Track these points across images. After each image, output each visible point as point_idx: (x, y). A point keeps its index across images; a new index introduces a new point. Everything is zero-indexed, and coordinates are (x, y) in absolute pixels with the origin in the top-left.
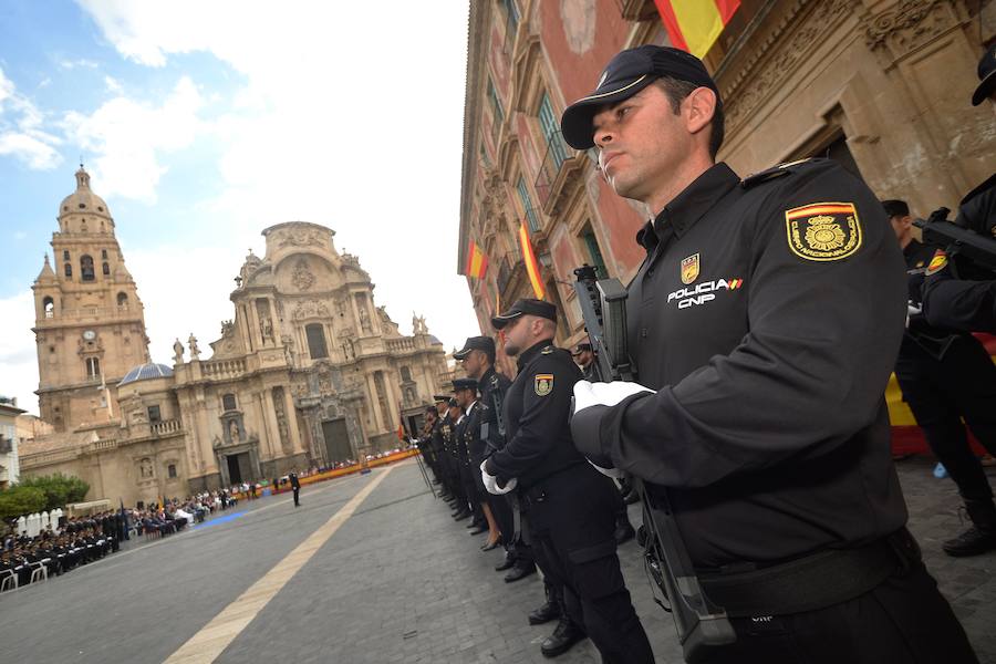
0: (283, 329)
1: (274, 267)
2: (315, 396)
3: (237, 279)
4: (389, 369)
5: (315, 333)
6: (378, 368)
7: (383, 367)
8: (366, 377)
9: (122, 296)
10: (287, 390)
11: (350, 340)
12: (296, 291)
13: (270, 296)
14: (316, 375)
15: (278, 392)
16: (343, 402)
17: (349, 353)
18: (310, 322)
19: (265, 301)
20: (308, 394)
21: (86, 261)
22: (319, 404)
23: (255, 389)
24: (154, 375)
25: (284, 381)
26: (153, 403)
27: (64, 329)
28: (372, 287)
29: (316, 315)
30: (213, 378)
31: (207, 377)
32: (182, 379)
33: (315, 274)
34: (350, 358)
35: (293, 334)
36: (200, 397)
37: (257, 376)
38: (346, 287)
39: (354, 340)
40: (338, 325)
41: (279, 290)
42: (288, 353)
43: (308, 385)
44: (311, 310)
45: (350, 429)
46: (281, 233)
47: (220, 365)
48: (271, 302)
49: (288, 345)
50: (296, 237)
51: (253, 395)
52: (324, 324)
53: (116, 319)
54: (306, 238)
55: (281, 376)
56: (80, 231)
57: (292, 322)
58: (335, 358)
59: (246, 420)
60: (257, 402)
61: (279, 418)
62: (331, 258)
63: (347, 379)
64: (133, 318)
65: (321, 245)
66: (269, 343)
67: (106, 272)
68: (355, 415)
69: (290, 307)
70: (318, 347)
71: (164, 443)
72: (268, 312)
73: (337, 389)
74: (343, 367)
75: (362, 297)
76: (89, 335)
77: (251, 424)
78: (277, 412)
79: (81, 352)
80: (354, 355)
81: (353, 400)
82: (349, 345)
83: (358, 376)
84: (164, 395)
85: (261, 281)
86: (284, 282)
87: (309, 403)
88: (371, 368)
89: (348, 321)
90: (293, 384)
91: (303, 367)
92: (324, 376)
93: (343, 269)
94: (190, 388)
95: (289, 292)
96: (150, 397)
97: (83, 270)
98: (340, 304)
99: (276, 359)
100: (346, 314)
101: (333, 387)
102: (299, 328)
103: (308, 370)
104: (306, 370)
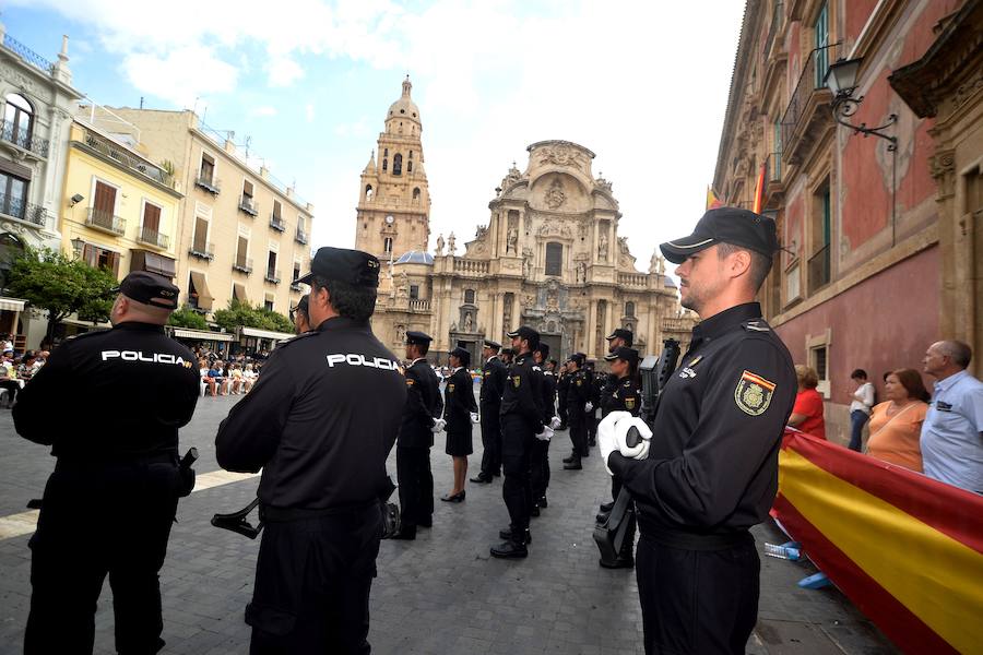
0: (527, 242)
1: (531, 183)
2: (541, 309)
3: (498, 190)
4: (615, 301)
5: (554, 251)
6: (603, 297)
7: (608, 297)
8: (590, 303)
9: (417, 191)
10: (517, 298)
11: (584, 266)
12: (546, 208)
13: (522, 209)
14: (546, 290)
15: (509, 297)
16: (564, 321)
17: (580, 276)
18: (551, 240)
19: (516, 213)
20: (534, 306)
21: (398, 157)
22: (542, 317)
23: (491, 290)
24: (420, 261)
25: (516, 289)
26: (415, 284)
27: (375, 211)
28: (619, 216)
29: (559, 234)
30: (461, 273)
31: (457, 271)
32: (438, 269)
33: (567, 194)
34: (581, 282)
35: (534, 249)
36: (448, 287)
37: (496, 279)
38: (593, 212)
39: (588, 265)
40: (577, 247)
41: (532, 205)
42: (526, 265)
43: (537, 298)
44: (555, 229)
45: (564, 346)
46: (544, 150)
47: (469, 264)
48: (521, 216)
49: (527, 258)
50: (557, 156)
51: (489, 296)
52: (565, 244)
53: (409, 210)
54: (566, 157)
55: (515, 284)
56: (397, 132)
57: (536, 237)
58: (567, 278)
59: (479, 314)
60: (491, 302)
61: (505, 320)
62: (585, 181)
63: (573, 301)
64: (421, 211)
65: (578, 166)
66: (511, 251)
67: (409, 170)
68: (571, 336)
69: (537, 222)
70: (554, 265)
71: (416, 317)
72: (517, 224)
73: (562, 307)
74: (571, 289)
75: (605, 223)
76: (390, 219)
77: (482, 320)
78: (505, 315)
79: (383, 232)
80: (584, 279)
81: (573, 321)
82: (583, 269)
83: (583, 301)
84: (423, 279)
85: (518, 194)
86: (537, 198)
87: (533, 313)
88: (597, 296)
89: (587, 246)
90: (524, 294)
91: (537, 280)
92: (552, 293)
93: (594, 193)
94: (443, 278)
95: (539, 208)
96: (413, 278)
97: (395, 166)
98: (583, 228)
99: (514, 268)
100: (587, 239)
101: (558, 305)
102: (541, 244)
103: (540, 284)
104: (538, 284)
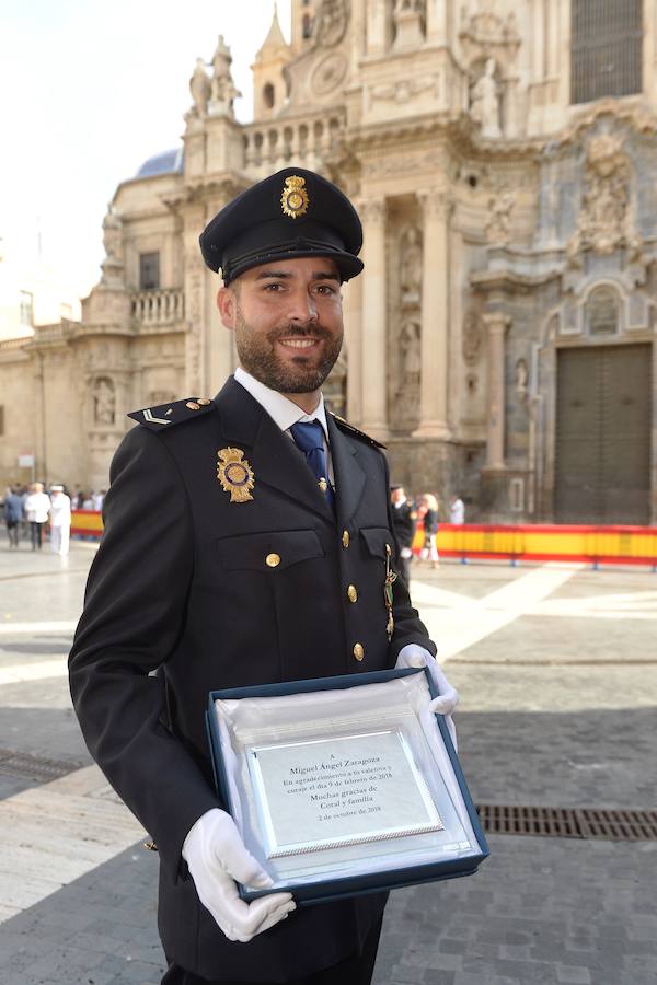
2: (554, 244)
10: (432, 212)
16: (655, 277)
20: (530, 238)
22: (557, 278)
26: (149, 245)
43: (538, 204)
55: (419, 155)
66: (408, 36)
71: (151, 348)
73: (647, 222)
87: (521, 267)
91: (532, 132)
92: (603, 170)
94: (203, 204)
99: (413, 94)
101: (628, 217)
103: (550, 143)
104: (539, 145)
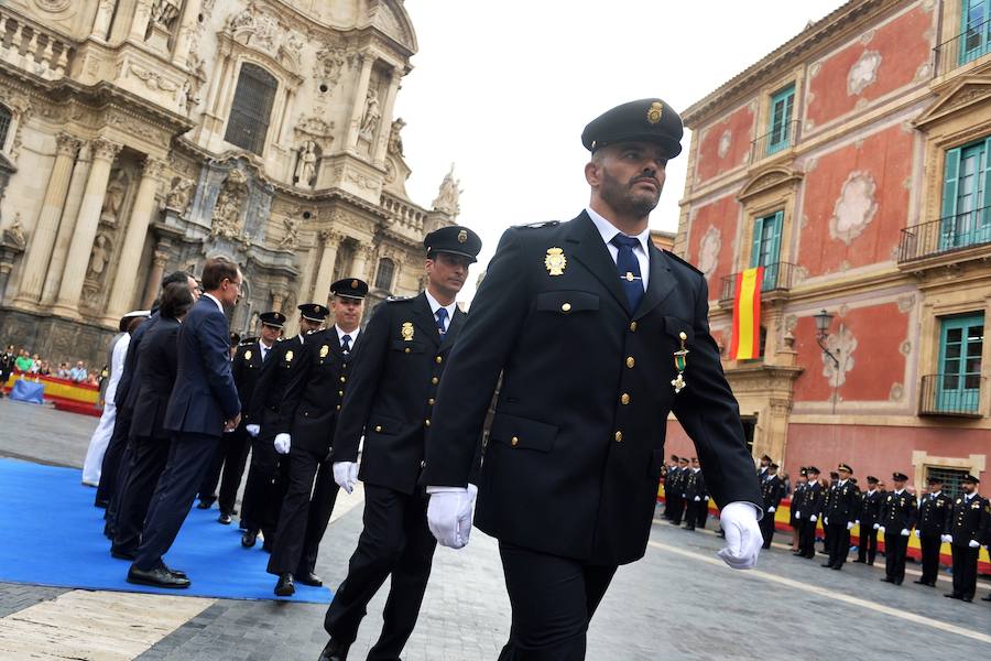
0: (199, 39)
2: (200, 221)
5: (256, 89)
7: (363, 236)
10: (151, 172)
14: (221, 177)
15: (130, 164)
17: (305, 173)
18: (254, 60)
22: (200, 243)
23: (73, 128)
25: (154, 148)
28: (408, 68)
29: (273, 53)
34: (303, 184)
35: (210, 64)
38: (366, 34)
39: (328, 151)
40: (308, 102)
43: (193, 190)
44: (268, 36)
51: (62, 140)
52: (284, 85)
55: (155, 132)
57: (220, 36)
58: (275, 165)
60: (64, 162)
63: (274, 223)
69: (228, 4)
70: (249, 124)
73: (251, 232)
74: (282, 195)
75: (384, 73)
80: (312, 182)
81: (272, 272)
82: (312, 157)
83: (307, 232)
87: (181, 227)
88: (343, 226)
89: (332, 109)
90: (169, 168)
91: (201, 144)
92: (231, 188)
100: (335, 91)
101: (241, 224)
102: (227, 59)
103: (214, 159)
104: (207, 156)
